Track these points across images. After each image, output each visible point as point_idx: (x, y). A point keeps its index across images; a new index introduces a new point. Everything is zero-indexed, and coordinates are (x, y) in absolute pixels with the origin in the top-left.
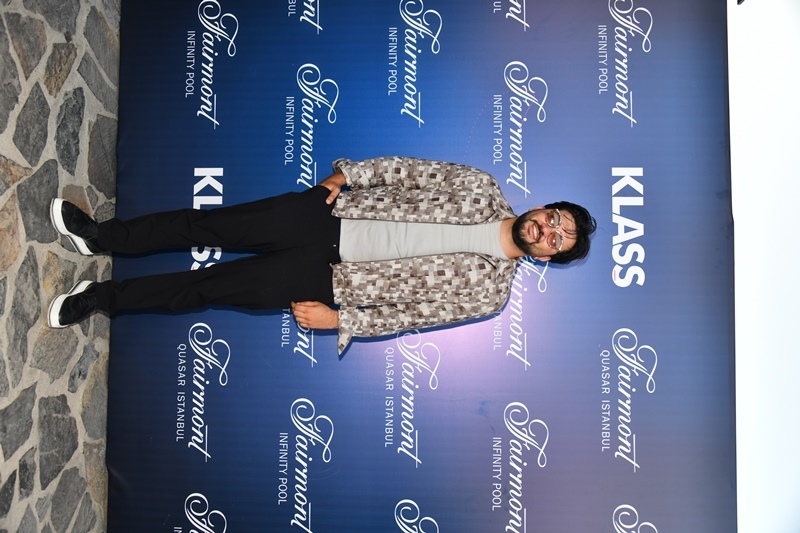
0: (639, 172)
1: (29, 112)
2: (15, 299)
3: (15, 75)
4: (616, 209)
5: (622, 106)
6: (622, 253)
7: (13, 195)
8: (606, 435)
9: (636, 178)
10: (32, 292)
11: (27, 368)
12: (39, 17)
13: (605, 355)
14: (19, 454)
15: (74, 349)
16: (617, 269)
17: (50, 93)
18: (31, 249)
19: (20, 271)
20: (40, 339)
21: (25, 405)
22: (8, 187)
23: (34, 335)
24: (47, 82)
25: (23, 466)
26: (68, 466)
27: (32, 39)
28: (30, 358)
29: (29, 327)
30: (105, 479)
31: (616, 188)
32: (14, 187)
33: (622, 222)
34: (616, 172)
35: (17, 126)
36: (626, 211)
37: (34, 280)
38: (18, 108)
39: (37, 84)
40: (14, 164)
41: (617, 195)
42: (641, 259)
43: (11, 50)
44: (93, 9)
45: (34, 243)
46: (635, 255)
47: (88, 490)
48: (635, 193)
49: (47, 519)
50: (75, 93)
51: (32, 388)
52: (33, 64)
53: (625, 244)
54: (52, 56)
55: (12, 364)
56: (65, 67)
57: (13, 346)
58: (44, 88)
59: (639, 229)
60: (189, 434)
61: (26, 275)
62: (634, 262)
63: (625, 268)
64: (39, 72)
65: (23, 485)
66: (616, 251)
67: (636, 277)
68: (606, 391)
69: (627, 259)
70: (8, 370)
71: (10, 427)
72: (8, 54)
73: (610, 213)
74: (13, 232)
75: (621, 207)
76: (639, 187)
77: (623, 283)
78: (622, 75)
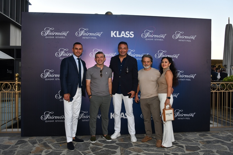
0: (112, 32)
3: (104, 150)
4: (119, 36)
5: (99, 35)
6: (127, 36)
8: (161, 40)
10: (142, 145)
12: (89, 147)
13: (146, 39)
16: (131, 37)
18: (134, 146)
19: (140, 147)
23: (150, 145)
27: (95, 148)
28: (154, 145)
31: (115, 36)
32: (125, 149)
33: (122, 36)
34: (112, 36)
35: (113, 149)
36: (120, 35)
38: (109, 149)
39: (103, 147)
40: (120, 149)
41: (116, 36)
42: (129, 32)
43: (99, 151)
46: (128, 33)
48: (116, 32)
49: (181, 140)
50: (100, 142)
52: (99, 148)
53: (126, 35)
54: (96, 145)
58: (103, 146)
59: (123, 32)
62: (129, 33)
63: (130, 35)
65: (177, 144)
66: (127, 37)
67: (132, 33)
68: (153, 39)
69: (129, 35)
72: (100, 151)
73: (120, 38)
74: (133, 149)
75: (119, 35)
76: (115, 32)
77: (133, 35)
78: (93, 34)
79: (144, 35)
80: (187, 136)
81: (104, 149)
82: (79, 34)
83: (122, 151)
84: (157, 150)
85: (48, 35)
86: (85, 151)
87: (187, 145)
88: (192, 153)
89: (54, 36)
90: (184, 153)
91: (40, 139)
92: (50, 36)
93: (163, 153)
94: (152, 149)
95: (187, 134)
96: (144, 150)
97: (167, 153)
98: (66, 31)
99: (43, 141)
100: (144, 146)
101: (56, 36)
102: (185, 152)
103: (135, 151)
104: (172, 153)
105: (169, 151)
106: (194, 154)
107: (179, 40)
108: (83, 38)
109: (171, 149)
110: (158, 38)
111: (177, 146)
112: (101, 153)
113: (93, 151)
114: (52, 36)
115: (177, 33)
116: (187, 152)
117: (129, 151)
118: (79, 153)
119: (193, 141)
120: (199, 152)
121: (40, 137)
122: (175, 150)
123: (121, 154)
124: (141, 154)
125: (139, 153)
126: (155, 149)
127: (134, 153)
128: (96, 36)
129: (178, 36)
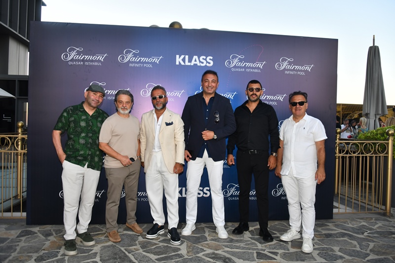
0: (177, 56)
2: (227, 242)
3: (160, 247)
4: (189, 64)
5: (156, 60)
6: (203, 63)
7: (197, 245)
8: (256, 71)
9: (179, 57)
11: (245, 239)
12: (137, 242)
13: (233, 70)
16: (208, 64)
18: (210, 240)
20: (235, 237)
21: (256, 239)
27: (146, 243)
28: (242, 239)
29: (233, 239)
31: (182, 63)
32: (194, 245)
33: (193, 63)
34: (177, 63)
36: (190, 61)
38: (170, 245)
39: (159, 242)
40: (187, 245)
41: (185, 63)
42: (205, 57)
43: (153, 247)
44: (124, 230)
45: (208, 239)
46: (203, 59)
48: (185, 57)
51: (250, 238)
53: (200, 62)
55: (246, 242)
57: (240, 242)
58: (159, 240)
59: (195, 57)
61: (218, 241)
62: (206, 60)
63: (207, 62)
64: (154, 241)
66: (202, 65)
67: (210, 59)
68: (243, 70)
69: (205, 62)
70: (248, 243)
73: (190, 66)
74: (207, 244)
76: (182, 57)
77: (212, 63)
78: (147, 60)
79: (230, 63)
81: (161, 244)
82: (123, 58)
83: (189, 248)
84: (245, 246)
85: (72, 60)
86: (131, 248)
89: (83, 60)
90: (287, 252)
91: (58, 229)
92: (76, 60)
93: (255, 251)
94: (238, 244)
96: (225, 247)
97: (261, 252)
98: (102, 53)
99: (62, 232)
101: (87, 61)
102: (289, 250)
103: (210, 247)
104: (269, 251)
105: (264, 248)
107: (286, 72)
108: (130, 65)
109: (268, 246)
110: (253, 68)
111: (277, 242)
112: (157, 250)
113: (143, 247)
114: (79, 60)
115: (283, 60)
116: (292, 250)
117: (201, 247)
118: (121, 250)
121: (57, 226)
122: (273, 247)
123: (188, 252)
124: (219, 252)
125: (216, 252)
126: (242, 245)
127: (209, 251)
128: (151, 63)
129: (285, 65)
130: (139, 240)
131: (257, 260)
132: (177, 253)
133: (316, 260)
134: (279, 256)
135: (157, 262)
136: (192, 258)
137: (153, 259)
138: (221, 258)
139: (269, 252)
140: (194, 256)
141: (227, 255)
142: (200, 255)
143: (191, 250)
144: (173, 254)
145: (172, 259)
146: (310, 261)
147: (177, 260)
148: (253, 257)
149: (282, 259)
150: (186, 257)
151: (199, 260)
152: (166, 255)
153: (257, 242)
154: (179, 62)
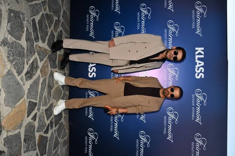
0: (203, 49)
1: (50, 37)
2: (48, 83)
3: (47, 29)
4: (196, 58)
5: (198, 32)
6: (198, 70)
7: (47, 58)
8: (193, 116)
9: (202, 50)
11: (51, 99)
12: (52, 14)
13: (193, 96)
14: (50, 119)
15: (61, 94)
16: (197, 74)
17: (55, 32)
18: (51, 70)
19: (49, 76)
20: (54, 92)
21: (51, 108)
22: (46, 56)
23: (52, 91)
24: (54, 30)
25: (51, 122)
26: (60, 122)
27: (51, 19)
28: (52, 96)
29: (51, 89)
30: (69, 125)
31: (197, 53)
32: (47, 56)
33: (198, 62)
34: (196, 49)
35: (48, 41)
37: (52, 78)
38: (48, 36)
39: (52, 30)
40: (47, 50)
41: (197, 55)
42: (203, 71)
44: (64, 10)
45: (52, 69)
46: (201, 70)
47: (65, 127)
48: (202, 54)
49: (56, 134)
50: (60, 31)
51: (53, 103)
52: (51, 25)
53: (199, 68)
54: (55, 23)
55: (48, 98)
56: (58, 25)
57: (48, 94)
58: (53, 31)
59: (203, 63)
60: (88, 114)
61: (51, 77)
62: (201, 72)
63: (199, 74)
64: (52, 27)
65: (51, 126)
66: (196, 69)
68: (193, 105)
70: (47, 100)
71: (48, 113)
72: (46, 23)
73: (195, 59)
74: (48, 67)
75: (198, 58)
76: (203, 53)
77: (198, 77)
78: (198, 23)
79: (199, 93)
80: (64, 146)
81: (49, 31)
83: (44, 50)
84: (44, 96)
86: (47, 6)
87: (48, 139)
88: (35, 141)
90: (36, 130)
93: (37, 102)
94: (46, 91)
95: (66, 147)
96: (44, 80)
97: (37, 107)
100: (51, 82)
102: (37, 131)
103: (44, 67)
105: (41, 111)
106: (34, 143)
107: (193, 143)
109: (43, 115)
110: (195, 113)
111: (47, 125)
112: (44, 24)
116: (37, 135)
117: (45, 59)
119: (55, 151)
120: (35, 152)
122: (42, 119)
123: (40, 47)
124: (39, 72)
125: (39, 70)
126: (45, 94)
127: (40, 64)
128: (196, 27)
129: (199, 142)
130: (54, 16)
131: (28, 100)
132: (40, 39)
133: (24, 152)
134: (32, 121)
135: (32, 18)
136: (33, 47)
137: (35, 17)
138: (33, 71)
139: (36, 114)
140: (36, 50)
141: (35, 78)
142: (36, 55)
143: (42, 50)
144: (39, 36)
145: (33, 31)
146: (24, 147)
147: (33, 35)
148: (32, 98)
149: (28, 123)
150: (35, 44)
151: (31, 52)
152: (38, 29)
153: (47, 107)
154: (197, 50)
